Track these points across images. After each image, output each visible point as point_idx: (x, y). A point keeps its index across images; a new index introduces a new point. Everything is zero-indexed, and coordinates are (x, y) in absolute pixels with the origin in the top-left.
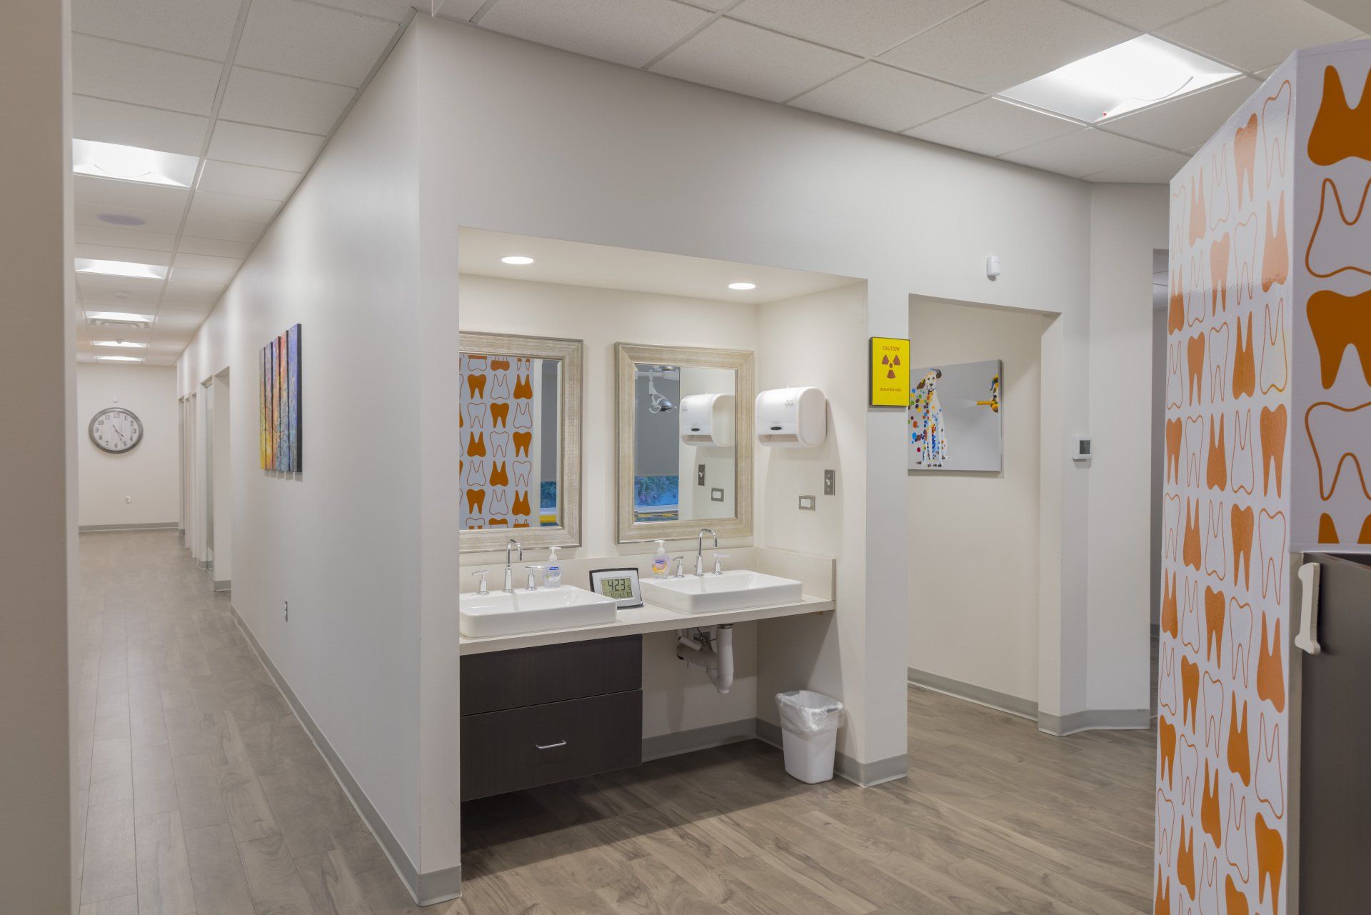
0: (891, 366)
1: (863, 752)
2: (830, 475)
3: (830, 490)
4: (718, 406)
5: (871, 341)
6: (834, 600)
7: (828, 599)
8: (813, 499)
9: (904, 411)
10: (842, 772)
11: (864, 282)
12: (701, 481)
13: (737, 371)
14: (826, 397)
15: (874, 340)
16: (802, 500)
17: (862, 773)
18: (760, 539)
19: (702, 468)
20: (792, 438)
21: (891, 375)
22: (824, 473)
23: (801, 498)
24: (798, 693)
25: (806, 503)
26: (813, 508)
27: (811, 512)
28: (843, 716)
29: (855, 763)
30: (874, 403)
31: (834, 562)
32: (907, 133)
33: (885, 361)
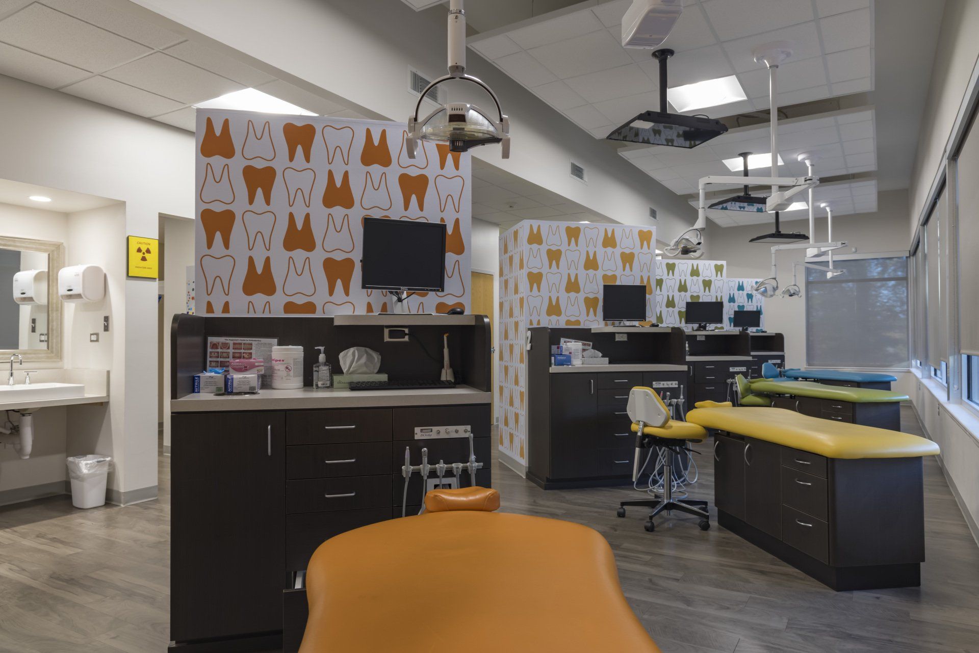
0: (144, 254)
1: (123, 486)
2: (106, 319)
3: (106, 328)
4: (38, 278)
5: (128, 239)
6: (108, 395)
7: (104, 394)
8: (97, 334)
9: (155, 281)
10: (110, 499)
11: (124, 203)
12: (33, 330)
13: (49, 255)
14: (105, 271)
15: (130, 237)
16: (92, 336)
17: (122, 497)
18: (68, 363)
19: (34, 321)
20: (79, 296)
21: (144, 259)
22: (103, 318)
23: (91, 334)
24: (86, 456)
25: (94, 338)
26: (97, 341)
27: (96, 343)
28: (111, 465)
29: (118, 492)
30: (130, 275)
31: (108, 372)
32: (154, 119)
33: (139, 250)
